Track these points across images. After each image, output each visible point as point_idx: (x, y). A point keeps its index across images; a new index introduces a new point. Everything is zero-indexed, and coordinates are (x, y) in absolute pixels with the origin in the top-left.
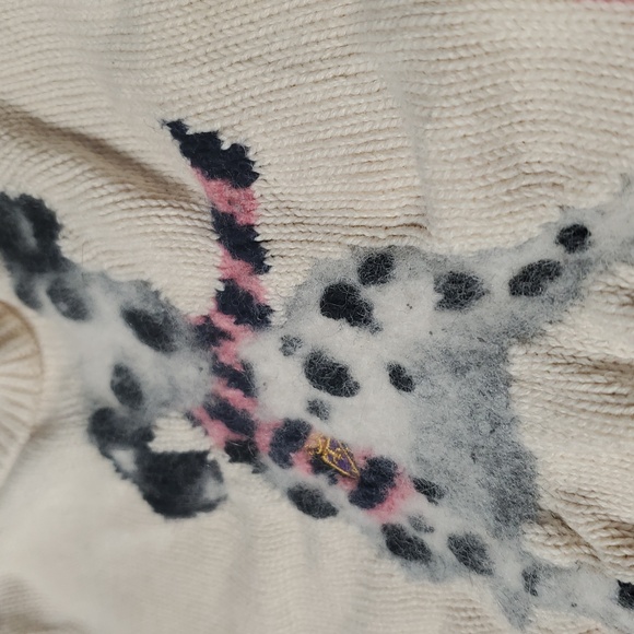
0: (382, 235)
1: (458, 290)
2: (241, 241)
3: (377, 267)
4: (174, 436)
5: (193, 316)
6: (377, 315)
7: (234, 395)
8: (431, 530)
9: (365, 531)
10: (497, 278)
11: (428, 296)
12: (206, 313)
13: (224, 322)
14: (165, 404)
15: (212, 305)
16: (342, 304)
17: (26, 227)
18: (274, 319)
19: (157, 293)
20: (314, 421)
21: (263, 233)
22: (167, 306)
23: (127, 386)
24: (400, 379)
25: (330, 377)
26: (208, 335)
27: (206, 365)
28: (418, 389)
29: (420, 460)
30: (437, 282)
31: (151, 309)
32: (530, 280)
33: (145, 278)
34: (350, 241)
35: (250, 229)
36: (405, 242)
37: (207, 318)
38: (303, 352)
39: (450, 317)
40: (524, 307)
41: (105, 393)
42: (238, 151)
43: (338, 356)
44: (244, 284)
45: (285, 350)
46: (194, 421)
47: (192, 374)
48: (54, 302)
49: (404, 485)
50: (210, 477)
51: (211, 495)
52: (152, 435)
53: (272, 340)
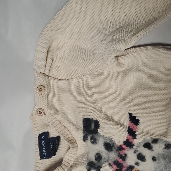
0: (157, 136)
1: (169, 146)
2: (132, 133)
3: (155, 141)
4: (105, 168)
5: (118, 145)
6: (153, 148)
7: (121, 160)
11: (163, 146)
12: (121, 145)
13: (124, 147)
14: (106, 161)
15: (123, 143)
16: (147, 146)
17: (93, 126)
18: (134, 147)
19: (113, 140)
20: (136, 166)
21: (137, 133)
22: (114, 143)
23: (98, 157)
24: (154, 159)
25: (141, 158)
26: (120, 148)
27: (117, 155)
28: (157, 161)
30: (165, 144)
31: (111, 143)
33: (111, 137)
34: (151, 136)
35: (135, 132)
36: (161, 138)
37: (121, 146)
38: (138, 153)
39: (166, 150)
41: (93, 159)
42: (138, 120)
43: (144, 154)
44: (131, 140)
45: (135, 152)
46: (110, 165)
47: (113, 156)
48: (91, 139)
52: (101, 167)
53: (133, 150)
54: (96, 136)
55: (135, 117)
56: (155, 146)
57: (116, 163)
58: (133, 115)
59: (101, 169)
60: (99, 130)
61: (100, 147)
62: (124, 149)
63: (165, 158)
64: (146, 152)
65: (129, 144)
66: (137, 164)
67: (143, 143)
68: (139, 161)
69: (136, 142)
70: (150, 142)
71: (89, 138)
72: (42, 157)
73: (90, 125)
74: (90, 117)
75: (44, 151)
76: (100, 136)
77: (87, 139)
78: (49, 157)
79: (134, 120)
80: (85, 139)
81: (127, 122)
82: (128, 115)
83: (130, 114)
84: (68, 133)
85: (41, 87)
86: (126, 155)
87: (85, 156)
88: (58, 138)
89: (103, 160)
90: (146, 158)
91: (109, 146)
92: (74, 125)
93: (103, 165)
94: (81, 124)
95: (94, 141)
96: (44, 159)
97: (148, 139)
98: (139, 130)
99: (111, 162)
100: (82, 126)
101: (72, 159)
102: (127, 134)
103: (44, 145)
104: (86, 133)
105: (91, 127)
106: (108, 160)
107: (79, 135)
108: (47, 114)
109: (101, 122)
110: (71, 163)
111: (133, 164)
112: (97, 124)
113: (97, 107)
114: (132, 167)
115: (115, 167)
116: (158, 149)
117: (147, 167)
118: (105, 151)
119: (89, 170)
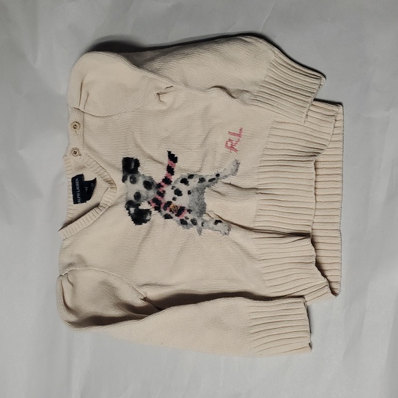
1: (202, 180)
2: (170, 170)
3: (191, 176)
6: (189, 183)
7: (159, 198)
8: (188, 219)
9: (177, 221)
10: (207, 179)
11: (197, 180)
13: (163, 184)
14: (145, 199)
15: (162, 181)
16: (184, 181)
17: (133, 165)
18: (172, 183)
19: (152, 178)
20: (173, 201)
23: (138, 196)
24: (189, 193)
25: (178, 193)
26: (159, 186)
27: (156, 192)
28: (192, 194)
29: (189, 206)
30: (199, 178)
31: (150, 181)
32: (211, 180)
34: (187, 172)
37: (160, 183)
38: (175, 189)
39: (200, 184)
40: (210, 183)
41: (132, 198)
42: (177, 158)
43: (181, 190)
44: (169, 177)
45: (172, 189)
46: (149, 203)
47: (152, 193)
49: (186, 211)
50: (149, 214)
51: (148, 218)
52: (140, 205)
53: (171, 187)
54: (136, 176)
55: (174, 155)
56: (190, 181)
57: (155, 200)
59: (140, 207)
60: (139, 169)
61: (139, 187)
62: (163, 187)
63: (198, 191)
64: (183, 188)
65: (167, 181)
66: (174, 199)
67: (181, 179)
68: (176, 196)
69: (173, 178)
70: (187, 178)
71: (129, 178)
72: (76, 202)
73: (130, 165)
74: (130, 156)
75: (78, 195)
76: (140, 175)
77: (126, 179)
78: (84, 201)
79: (172, 158)
80: (124, 180)
81: (166, 161)
83: (169, 152)
84: (106, 174)
85: (76, 124)
86: (164, 192)
87: (124, 197)
88: (94, 181)
89: (142, 199)
90: (182, 193)
91: (148, 184)
92: (113, 166)
93: (143, 203)
94: (120, 165)
95: (134, 181)
96: (77, 203)
97: (185, 175)
98: (177, 167)
99: (150, 200)
100: (121, 167)
103: (78, 188)
104: (125, 173)
105: (131, 166)
106: (147, 198)
107: (117, 176)
108: (83, 155)
109: (141, 162)
110: (109, 205)
111: (171, 200)
112: (137, 163)
113: (138, 146)
114: (169, 203)
115: (154, 205)
116: (193, 183)
117: (182, 201)
118: (145, 190)
119: (128, 209)
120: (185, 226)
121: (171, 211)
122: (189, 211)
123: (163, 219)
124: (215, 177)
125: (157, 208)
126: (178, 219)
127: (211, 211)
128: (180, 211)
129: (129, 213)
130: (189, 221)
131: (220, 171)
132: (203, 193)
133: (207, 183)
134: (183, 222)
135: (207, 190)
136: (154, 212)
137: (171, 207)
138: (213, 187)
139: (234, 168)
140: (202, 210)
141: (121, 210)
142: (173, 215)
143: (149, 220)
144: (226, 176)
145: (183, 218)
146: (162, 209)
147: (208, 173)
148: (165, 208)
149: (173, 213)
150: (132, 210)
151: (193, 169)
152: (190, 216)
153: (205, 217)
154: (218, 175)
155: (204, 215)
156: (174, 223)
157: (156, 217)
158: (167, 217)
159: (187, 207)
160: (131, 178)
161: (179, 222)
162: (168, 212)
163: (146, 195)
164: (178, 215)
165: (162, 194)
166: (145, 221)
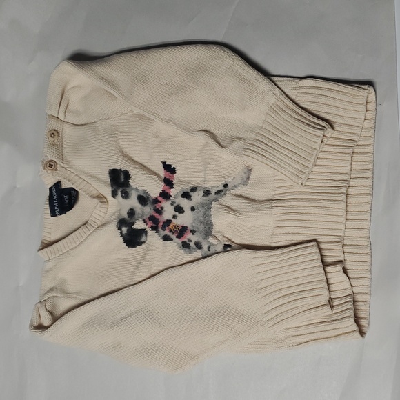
0: (196, 184)
1: (207, 193)
2: (169, 183)
3: (194, 189)
4: (139, 225)
6: (192, 197)
7: (157, 215)
8: (191, 241)
9: (178, 244)
10: (213, 191)
11: (202, 193)
13: (160, 199)
14: (139, 217)
15: (158, 195)
16: (186, 195)
17: (122, 177)
18: (171, 198)
19: (147, 192)
20: (173, 220)
22: (149, 195)
23: (132, 213)
24: (193, 209)
25: (179, 209)
26: (156, 201)
27: (152, 208)
28: (196, 211)
29: (192, 226)
30: (204, 192)
31: (145, 195)
32: (218, 193)
35: (172, 181)
37: (157, 198)
38: (175, 205)
39: (205, 198)
40: (216, 196)
41: (125, 215)
42: (174, 168)
43: (182, 206)
44: (167, 191)
45: (172, 204)
46: (145, 221)
47: (148, 210)
48: (122, 194)
49: (189, 232)
50: (144, 235)
51: (143, 240)
52: (133, 224)
53: (170, 202)
54: (128, 189)
55: (171, 165)
56: (194, 195)
57: (152, 218)
58: (168, 163)
59: (134, 227)
61: (133, 202)
62: (160, 202)
63: (203, 207)
64: (184, 203)
65: (165, 195)
66: (174, 217)
67: (182, 193)
68: (177, 214)
69: (173, 192)
70: (189, 191)
73: (119, 178)
77: (117, 194)
79: (169, 169)
80: (114, 194)
81: (162, 173)
82: (161, 164)
83: (164, 163)
85: (53, 132)
86: (162, 208)
87: (117, 214)
89: (136, 216)
90: (184, 209)
91: (143, 200)
92: (98, 179)
93: (137, 221)
94: (107, 178)
97: (187, 188)
98: (177, 177)
99: (146, 217)
100: (108, 180)
101: (101, 219)
102: (163, 185)
104: (115, 187)
106: (143, 215)
107: (107, 191)
109: (132, 172)
110: (99, 223)
111: (170, 217)
112: (127, 175)
113: (125, 155)
114: (169, 222)
115: (150, 223)
116: (197, 197)
117: (185, 220)
118: (140, 206)
119: (120, 229)
120: (187, 250)
121: (170, 231)
122: (193, 232)
123: (161, 241)
124: (223, 188)
125: (154, 228)
126: (179, 241)
127: (219, 232)
128: (182, 231)
129: (121, 233)
130: (192, 244)
131: (228, 181)
132: (209, 209)
133: (213, 196)
134: (185, 246)
135: (214, 204)
136: (150, 232)
137: (171, 226)
138: (221, 201)
139: (245, 176)
140: (208, 231)
141: (112, 229)
142: (173, 237)
143: (144, 242)
144: (236, 186)
145: (186, 240)
146: (160, 230)
147: (214, 184)
148: (164, 228)
149: (173, 233)
150: (125, 230)
151: (196, 180)
152: (194, 238)
153: (211, 240)
154: (226, 186)
155: (210, 237)
156: (174, 246)
157: (153, 238)
158: (166, 238)
159: (190, 228)
160: (122, 192)
161: (181, 245)
162: (167, 232)
163: (141, 212)
164: (179, 236)
165: (160, 211)
166: (140, 244)
